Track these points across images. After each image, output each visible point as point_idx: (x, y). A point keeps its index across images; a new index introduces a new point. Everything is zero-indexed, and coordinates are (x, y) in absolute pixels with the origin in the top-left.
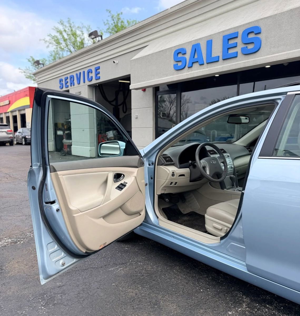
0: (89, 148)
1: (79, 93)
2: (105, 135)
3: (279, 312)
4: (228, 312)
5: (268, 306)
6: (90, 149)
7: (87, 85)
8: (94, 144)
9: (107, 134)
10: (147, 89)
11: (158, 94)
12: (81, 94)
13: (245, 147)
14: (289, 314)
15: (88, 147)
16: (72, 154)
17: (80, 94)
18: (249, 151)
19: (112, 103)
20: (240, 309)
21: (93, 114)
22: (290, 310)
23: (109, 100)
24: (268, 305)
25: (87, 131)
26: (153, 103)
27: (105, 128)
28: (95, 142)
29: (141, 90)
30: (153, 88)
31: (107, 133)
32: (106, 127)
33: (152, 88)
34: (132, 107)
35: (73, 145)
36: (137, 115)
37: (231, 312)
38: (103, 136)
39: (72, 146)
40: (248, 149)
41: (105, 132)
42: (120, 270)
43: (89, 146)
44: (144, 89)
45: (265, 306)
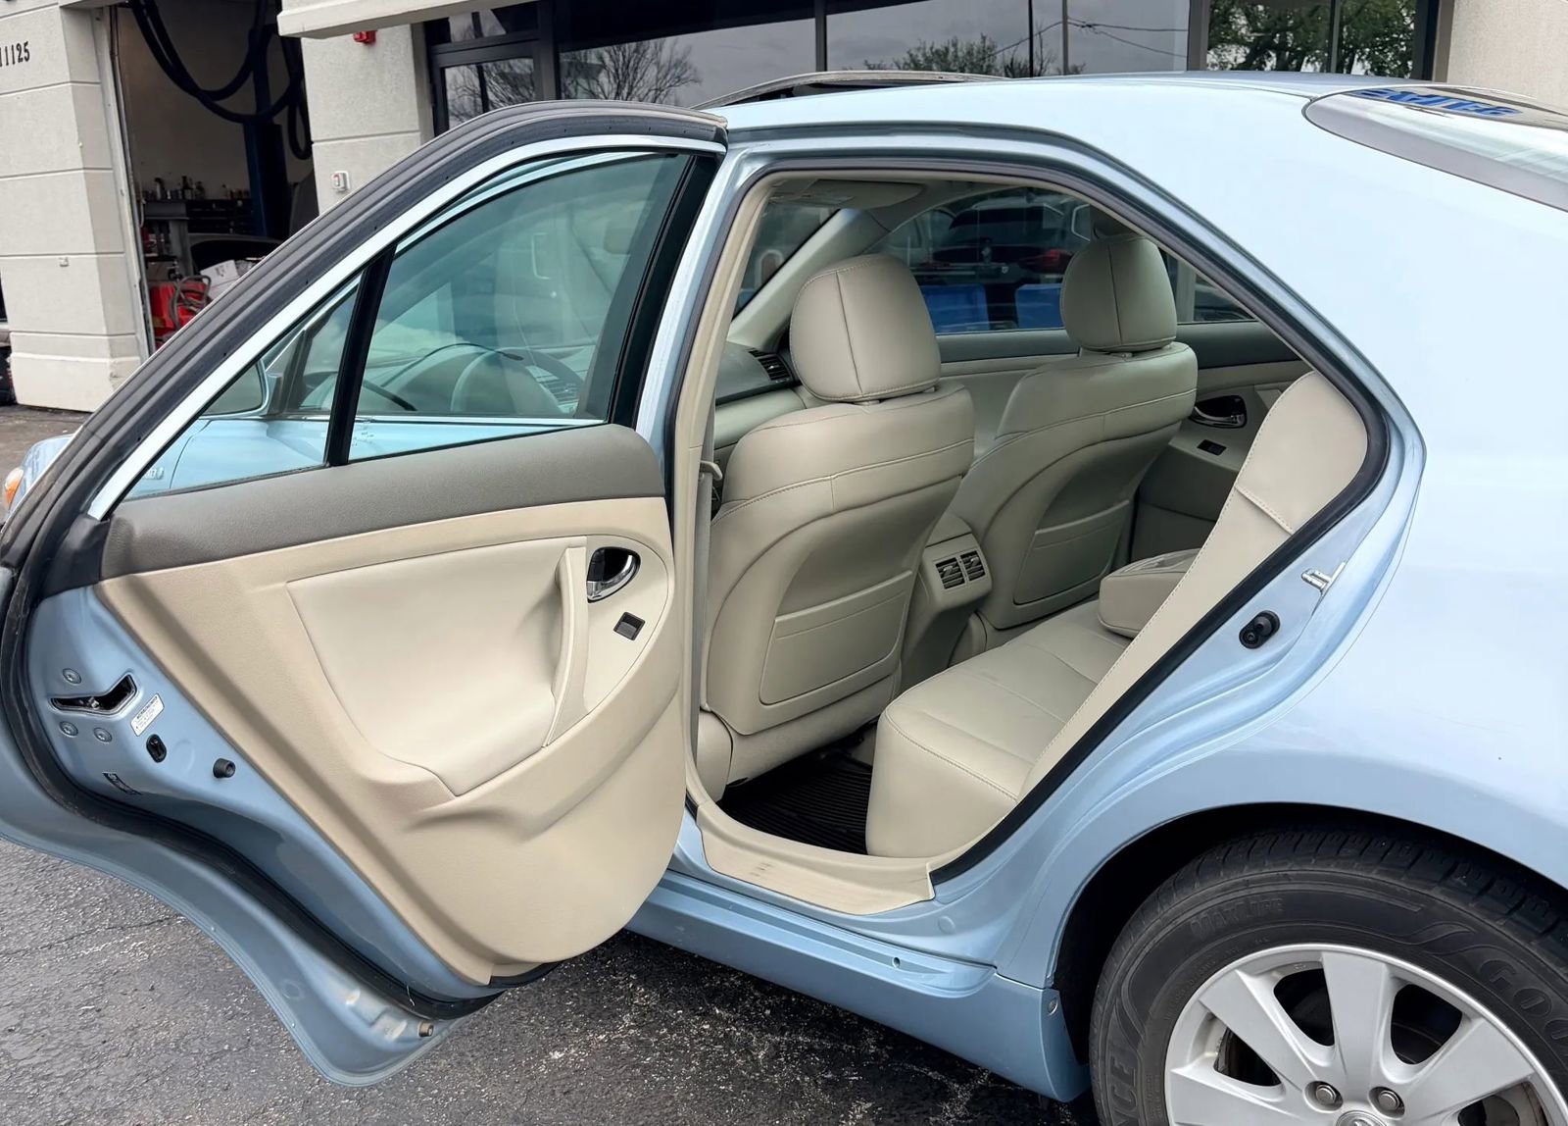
0: (108, 361)
1: (16, 53)
2: (191, 285)
3: (751, 1029)
4: (551, 1053)
5: (718, 1011)
6: (112, 366)
7: (58, 6)
8: (133, 336)
9: (205, 281)
10: (382, 35)
11: (443, 59)
12: (27, 59)
13: (755, 353)
14: (786, 1030)
15: (103, 357)
16: (15, 399)
17: (24, 55)
18: (769, 371)
19: (221, 103)
20: (601, 1037)
21: (111, 172)
22: (795, 1015)
23: (203, 83)
24: (719, 1009)
25: (87, 268)
26: (420, 106)
27: (194, 249)
28: (135, 327)
29: (350, 37)
30: (413, 27)
31: (204, 272)
32: (201, 237)
33: (408, 26)
34: (316, 132)
35: (17, 351)
36: (344, 175)
37: (561, 1051)
38: (184, 292)
39: (12, 355)
40: (765, 363)
41: (197, 272)
42: (135, 950)
43: (106, 351)
44: (367, 34)
45: (705, 1015)
